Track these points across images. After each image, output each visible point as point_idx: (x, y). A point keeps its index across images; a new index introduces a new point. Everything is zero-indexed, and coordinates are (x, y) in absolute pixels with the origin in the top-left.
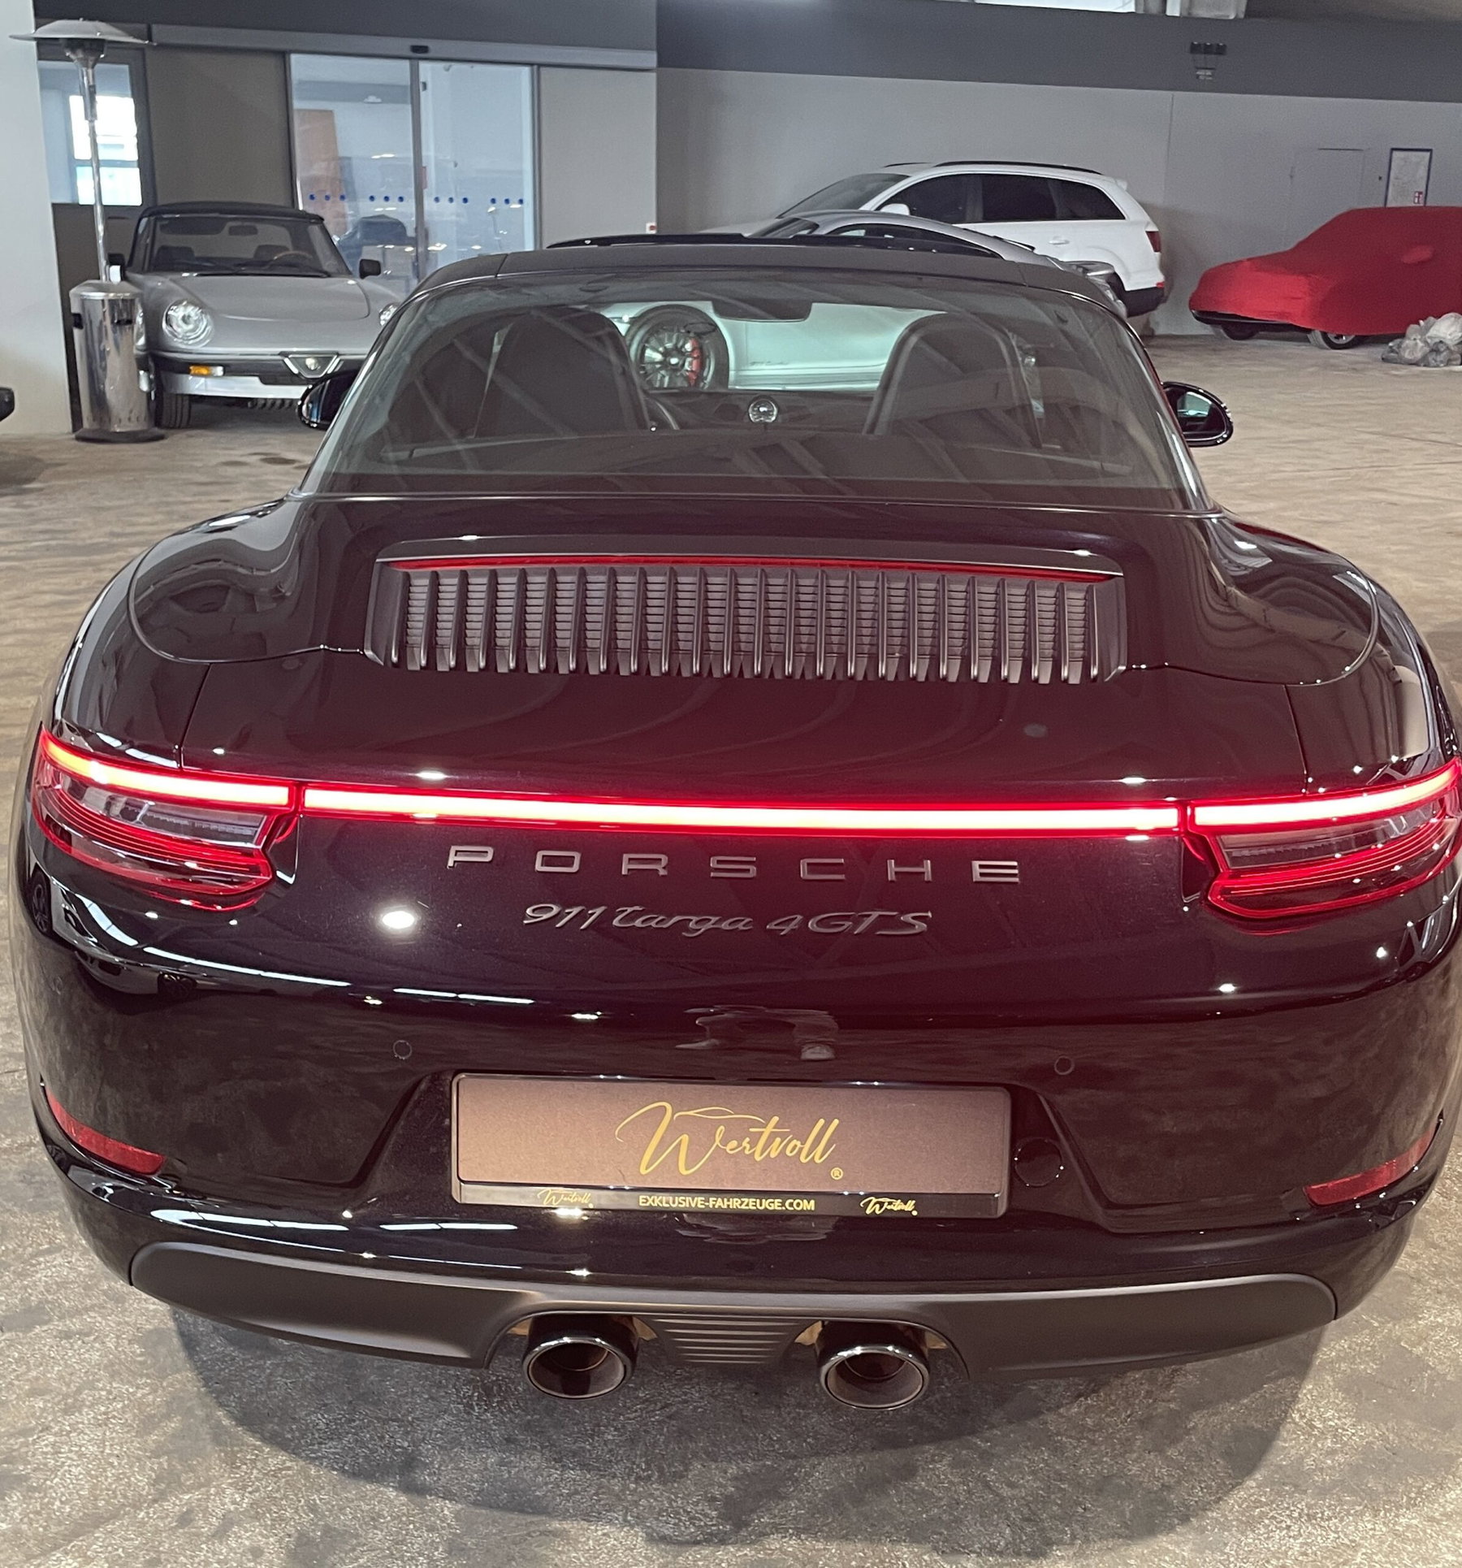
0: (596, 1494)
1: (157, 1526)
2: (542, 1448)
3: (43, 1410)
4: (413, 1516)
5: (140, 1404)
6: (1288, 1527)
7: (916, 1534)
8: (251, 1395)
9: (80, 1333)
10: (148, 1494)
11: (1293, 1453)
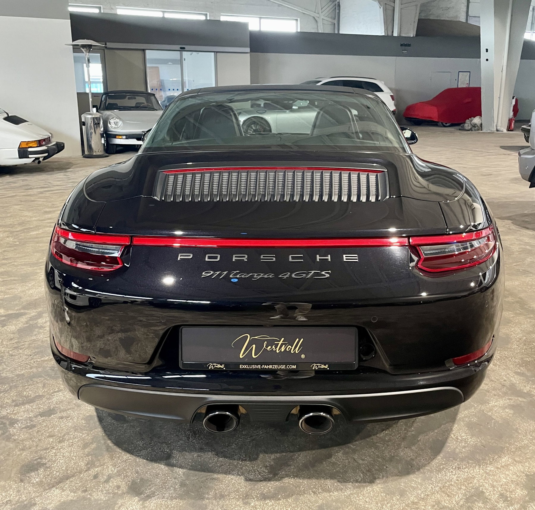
0: (229, 466)
1: (86, 479)
2: (212, 451)
3: (52, 442)
4: (170, 474)
5: (84, 439)
6: (452, 472)
7: (332, 477)
8: (119, 436)
9: (66, 417)
10: (84, 469)
11: (452, 447)
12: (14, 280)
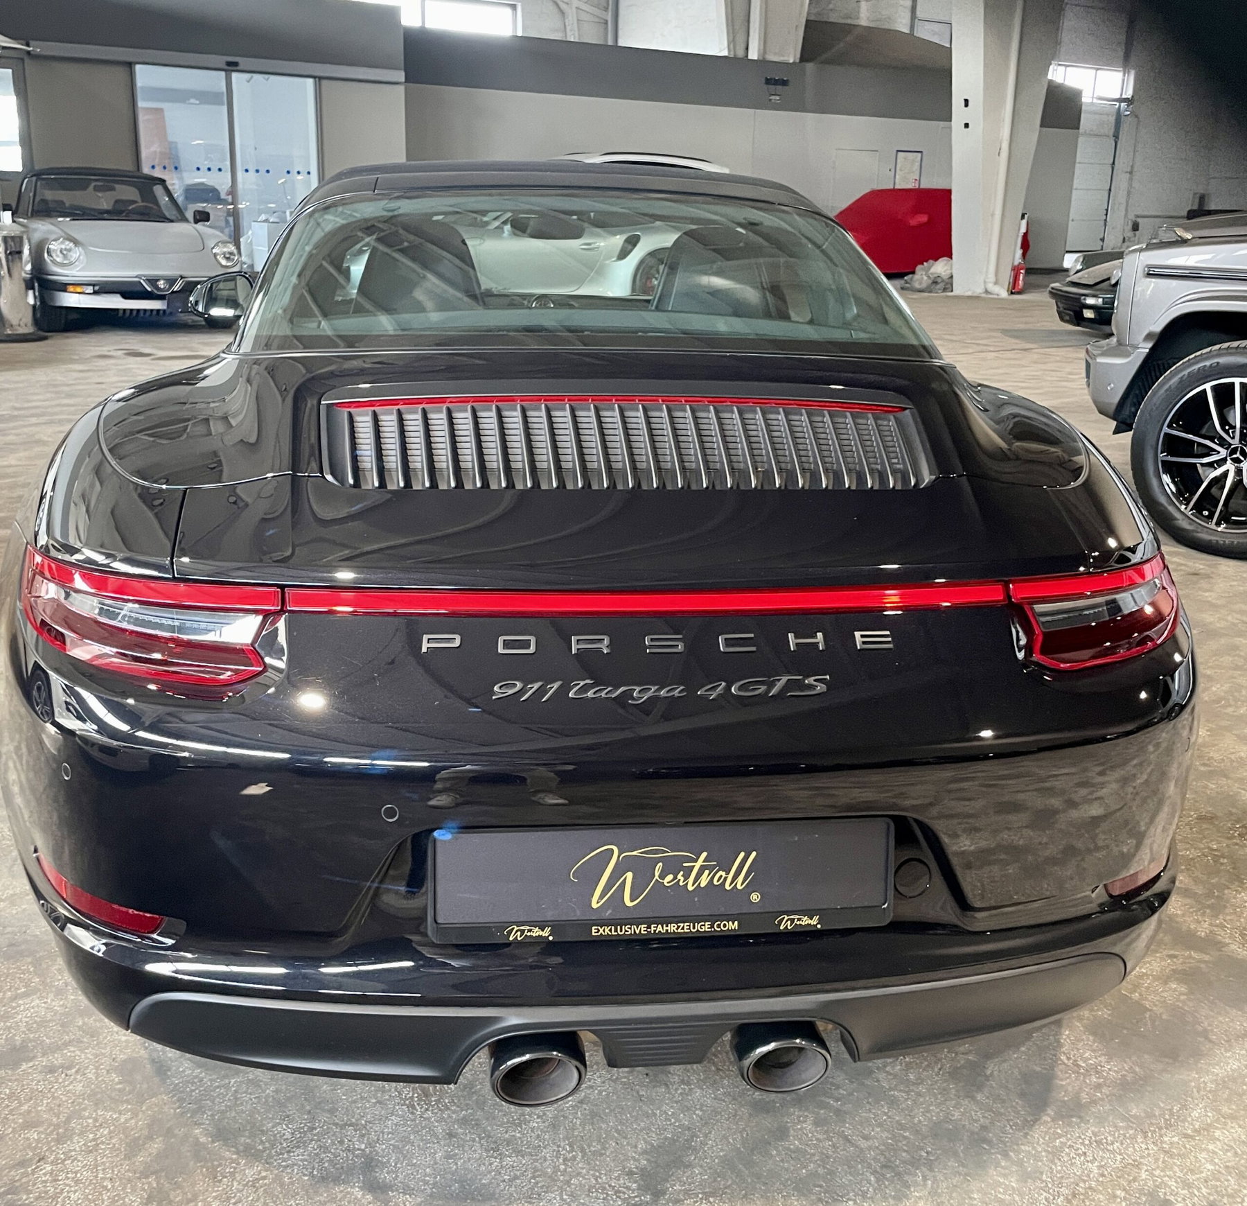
2: (480, 1139)
5: (125, 1130)
7: (801, 1189)
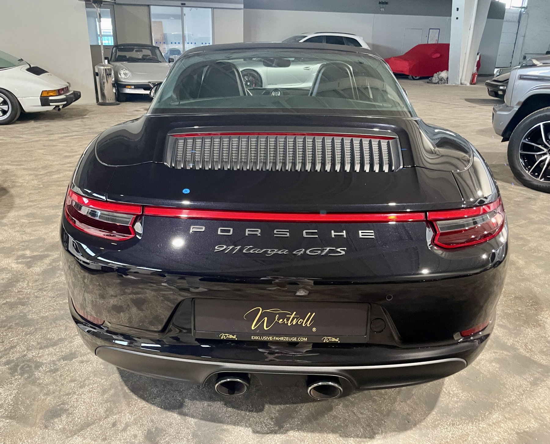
0: (237, 416)
1: (106, 427)
2: (221, 400)
3: (74, 387)
4: (182, 424)
5: (103, 385)
9: (86, 361)
10: (104, 416)
11: (445, 402)
12: (39, 222)
